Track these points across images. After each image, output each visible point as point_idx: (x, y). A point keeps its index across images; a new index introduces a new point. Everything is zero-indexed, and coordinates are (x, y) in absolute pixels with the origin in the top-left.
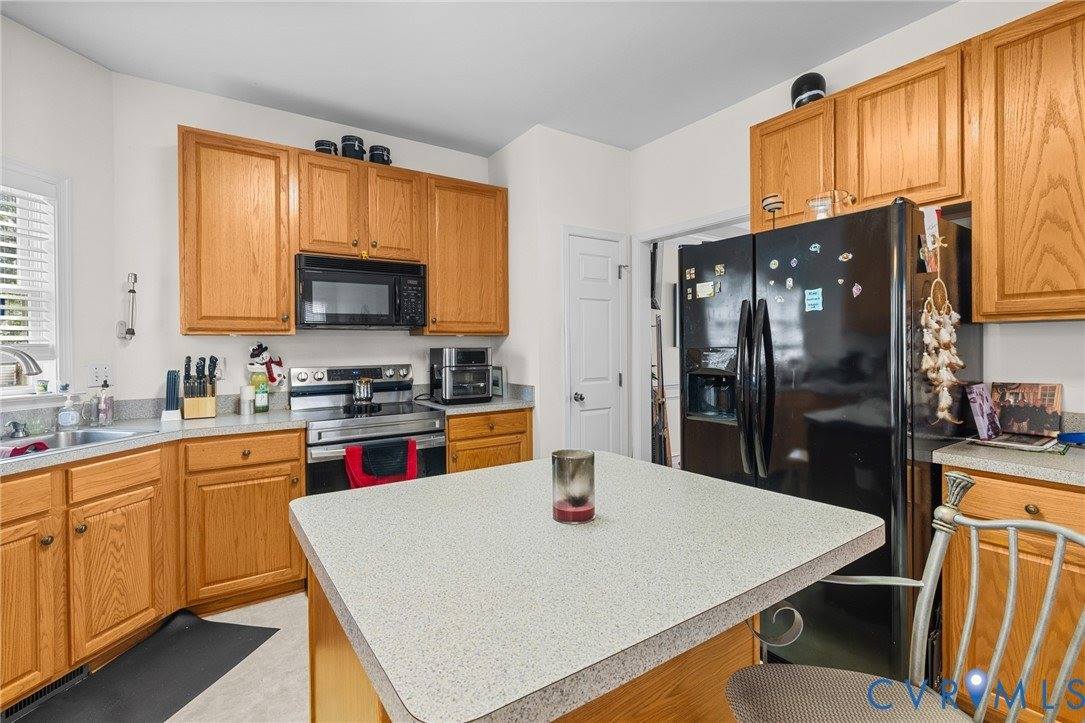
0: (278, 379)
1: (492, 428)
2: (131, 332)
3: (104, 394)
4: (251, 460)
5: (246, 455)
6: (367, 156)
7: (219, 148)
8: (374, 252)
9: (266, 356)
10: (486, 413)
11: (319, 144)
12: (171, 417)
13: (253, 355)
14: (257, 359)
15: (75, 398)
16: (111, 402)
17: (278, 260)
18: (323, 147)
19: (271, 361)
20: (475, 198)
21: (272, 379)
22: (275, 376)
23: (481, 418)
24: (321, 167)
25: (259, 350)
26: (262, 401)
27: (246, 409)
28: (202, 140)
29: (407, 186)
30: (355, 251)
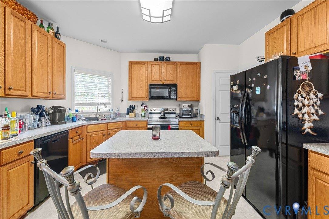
0: (146, 110)
1: (191, 125)
2: (122, 100)
3: (118, 111)
4: (137, 126)
5: (136, 125)
6: (165, 60)
7: (135, 64)
8: (165, 82)
9: (144, 105)
10: (190, 121)
11: (155, 59)
12: (127, 116)
13: (142, 105)
14: (142, 106)
15: (114, 112)
16: (119, 113)
17: (145, 85)
18: (156, 60)
19: (145, 106)
20: (191, 66)
21: (145, 110)
22: (146, 109)
23: (188, 122)
24: (154, 64)
25: (143, 104)
26: (143, 115)
27: (140, 116)
28: (133, 63)
29: (173, 66)
30: (161, 82)
